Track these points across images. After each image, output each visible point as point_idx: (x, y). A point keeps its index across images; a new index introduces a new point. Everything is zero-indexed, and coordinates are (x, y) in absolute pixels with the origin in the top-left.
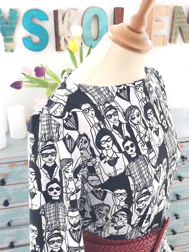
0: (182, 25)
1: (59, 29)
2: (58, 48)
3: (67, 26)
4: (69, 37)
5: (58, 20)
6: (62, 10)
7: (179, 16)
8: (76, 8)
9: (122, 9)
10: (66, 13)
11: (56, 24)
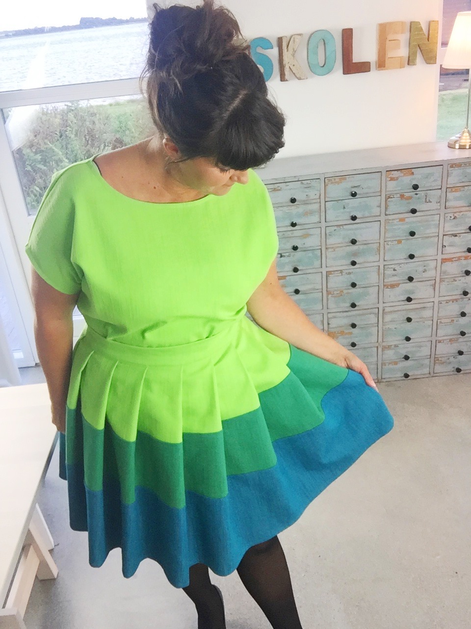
0: (421, 43)
1: (284, 58)
2: (283, 78)
3: (292, 53)
4: (294, 65)
5: (283, 47)
6: (286, 37)
7: (416, 33)
8: (301, 33)
9: (351, 30)
10: (290, 39)
11: (281, 52)
